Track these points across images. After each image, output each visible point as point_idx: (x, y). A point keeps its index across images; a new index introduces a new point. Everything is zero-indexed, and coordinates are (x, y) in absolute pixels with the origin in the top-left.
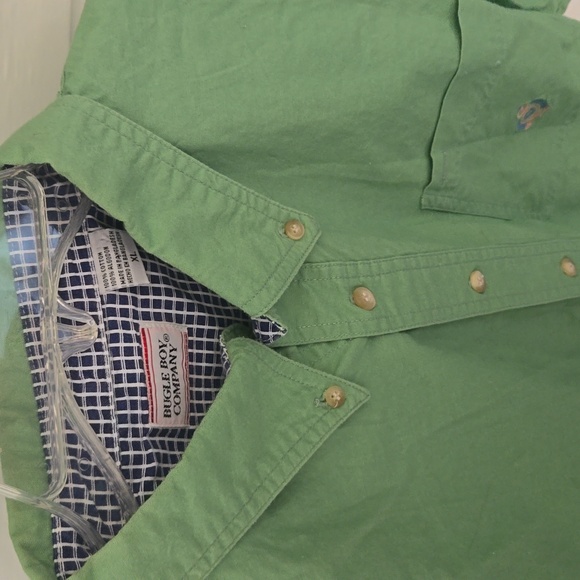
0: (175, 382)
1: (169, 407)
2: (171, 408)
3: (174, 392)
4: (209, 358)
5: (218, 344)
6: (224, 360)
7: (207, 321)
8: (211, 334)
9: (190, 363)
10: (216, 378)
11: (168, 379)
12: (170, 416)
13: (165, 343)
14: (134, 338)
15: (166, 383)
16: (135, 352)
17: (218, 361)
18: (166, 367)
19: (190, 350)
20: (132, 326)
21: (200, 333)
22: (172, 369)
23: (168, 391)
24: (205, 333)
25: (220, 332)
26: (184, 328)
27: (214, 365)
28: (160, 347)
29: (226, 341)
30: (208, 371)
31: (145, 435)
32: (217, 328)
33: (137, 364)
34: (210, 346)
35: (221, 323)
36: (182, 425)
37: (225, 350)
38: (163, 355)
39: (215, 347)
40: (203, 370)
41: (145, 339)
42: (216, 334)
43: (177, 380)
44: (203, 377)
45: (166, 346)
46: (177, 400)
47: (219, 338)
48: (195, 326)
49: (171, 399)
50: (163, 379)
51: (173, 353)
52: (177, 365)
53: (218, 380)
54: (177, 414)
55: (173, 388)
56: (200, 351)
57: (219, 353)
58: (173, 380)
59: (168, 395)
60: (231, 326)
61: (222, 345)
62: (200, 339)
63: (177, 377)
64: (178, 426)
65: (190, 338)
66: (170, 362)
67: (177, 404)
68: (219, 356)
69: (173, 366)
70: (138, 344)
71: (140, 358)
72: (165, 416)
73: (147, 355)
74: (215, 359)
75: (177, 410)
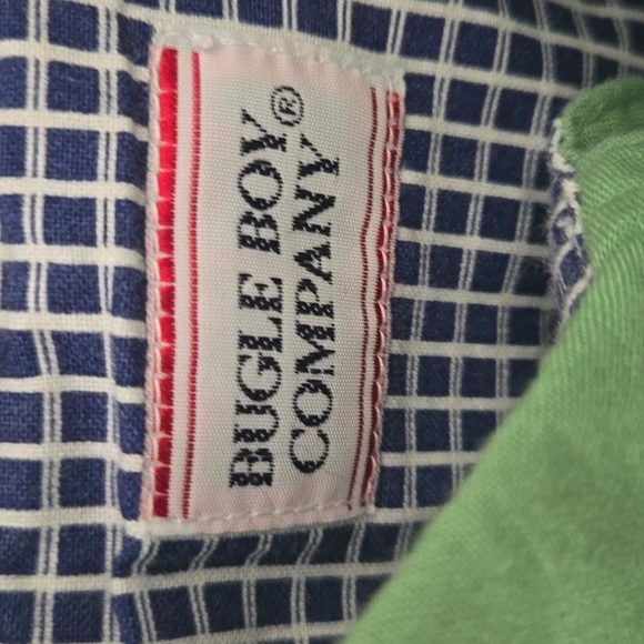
0: (312, 320)
1: (263, 435)
2: (276, 445)
3: (301, 366)
4: (499, 219)
5: (544, 158)
6: (560, 236)
7: (502, 51)
8: (516, 111)
9: (405, 234)
10: (524, 301)
11: (275, 304)
12: (267, 479)
13: (276, 130)
14: (109, 89)
15: (258, 323)
16: (107, 158)
17: (537, 237)
18: (273, 246)
19: (409, 177)
20: (108, 32)
21: (466, 102)
22: (303, 259)
23: (268, 363)
24: (491, 107)
25: (558, 105)
26: (390, 70)
27: (517, 248)
28: (248, 147)
29: (580, 145)
30: (490, 272)
31: (122, 570)
32: (546, 87)
33: (106, 222)
34: (506, 165)
35: (569, 67)
36: (333, 515)
37: (570, 187)
38: (260, 186)
39: (529, 170)
40: (467, 268)
41: (170, 103)
42: (540, 115)
43: (327, 310)
44: (462, 297)
45: (279, 143)
46: (313, 404)
47: (549, 131)
48: (444, 70)
49: (281, 402)
50: (246, 301)
51: (319, 183)
52: (334, 241)
53: (533, 313)
54: (307, 468)
55: (293, 348)
56: (459, 185)
57: (543, 197)
58: (302, 308)
59: (265, 381)
60: (612, 86)
61: (558, 163)
62: (462, 130)
63: (325, 294)
64: (308, 519)
65: (417, 122)
66: (300, 223)
67: (312, 421)
68: (540, 212)
69: (311, 241)
70: (124, 124)
71: (124, 191)
72: (237, 479)
73: (168, 183)
74: (524, 222)
75: (308, 447)
